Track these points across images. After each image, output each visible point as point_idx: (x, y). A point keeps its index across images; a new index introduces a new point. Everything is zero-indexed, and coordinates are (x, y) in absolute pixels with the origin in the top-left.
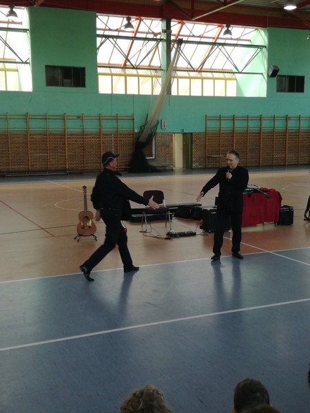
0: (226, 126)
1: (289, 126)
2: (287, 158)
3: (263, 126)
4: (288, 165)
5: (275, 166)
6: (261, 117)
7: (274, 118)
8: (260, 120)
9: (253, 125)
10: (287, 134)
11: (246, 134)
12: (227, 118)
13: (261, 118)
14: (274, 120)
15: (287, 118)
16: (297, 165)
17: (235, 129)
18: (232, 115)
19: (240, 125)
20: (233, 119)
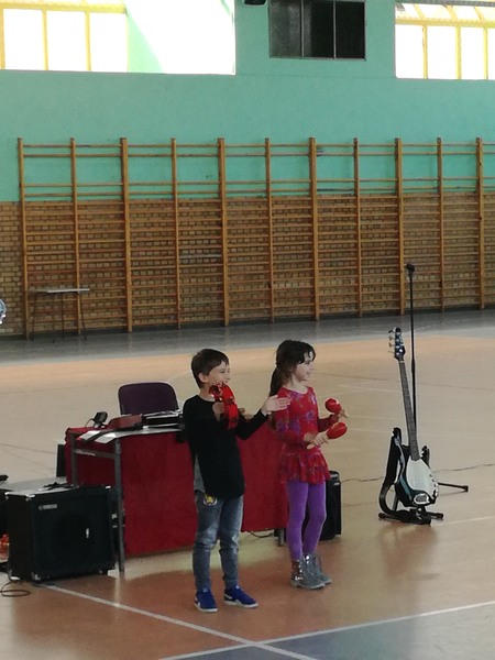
0: (95, 178)
1: (319, 175)
2: (318, 294)
3: (228, 177)
4: (323, 317)
5: (279, 320)
6: (219, 145)
7: (266, 151)
8: (219, 156)
9: (193, 177)
10: (316, 207)
11: (168, 205)
12: (97, 152)
13: (219, 150)
14: (266, 155)
15: (311, 151)
16: (356, 315)
17: (129, 190)
18: (115, 138)
19: (146, 178)
20: (121, 152)
